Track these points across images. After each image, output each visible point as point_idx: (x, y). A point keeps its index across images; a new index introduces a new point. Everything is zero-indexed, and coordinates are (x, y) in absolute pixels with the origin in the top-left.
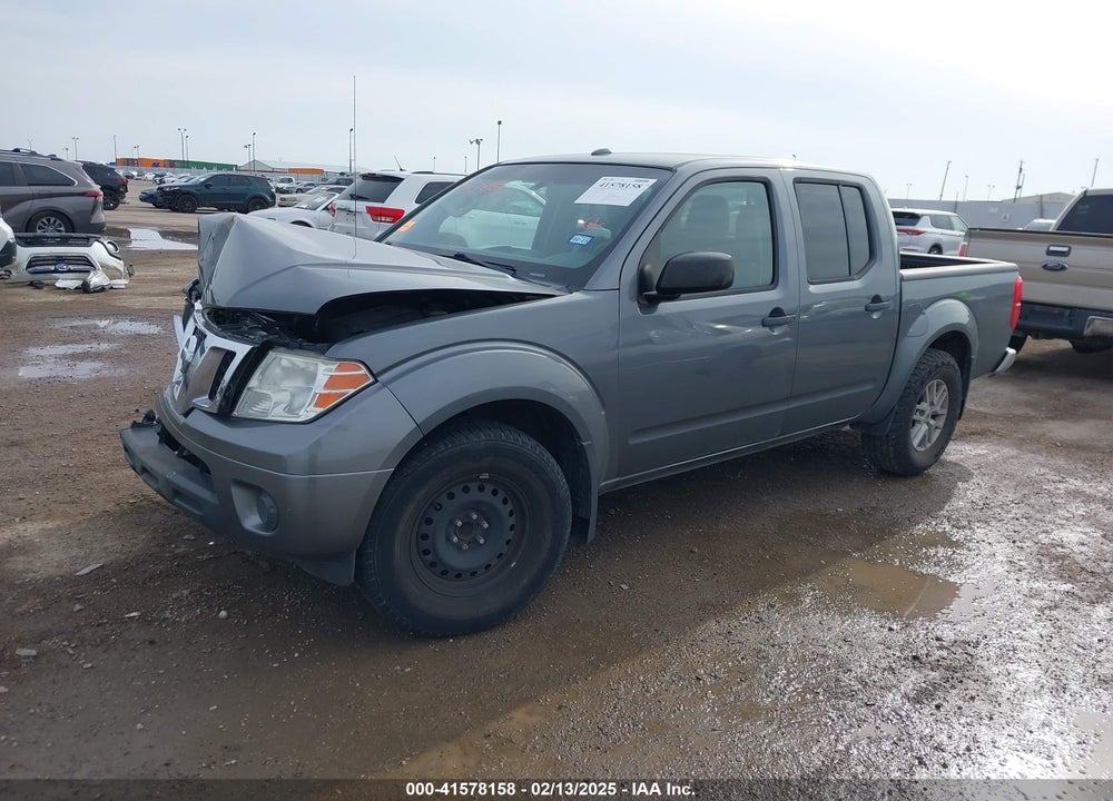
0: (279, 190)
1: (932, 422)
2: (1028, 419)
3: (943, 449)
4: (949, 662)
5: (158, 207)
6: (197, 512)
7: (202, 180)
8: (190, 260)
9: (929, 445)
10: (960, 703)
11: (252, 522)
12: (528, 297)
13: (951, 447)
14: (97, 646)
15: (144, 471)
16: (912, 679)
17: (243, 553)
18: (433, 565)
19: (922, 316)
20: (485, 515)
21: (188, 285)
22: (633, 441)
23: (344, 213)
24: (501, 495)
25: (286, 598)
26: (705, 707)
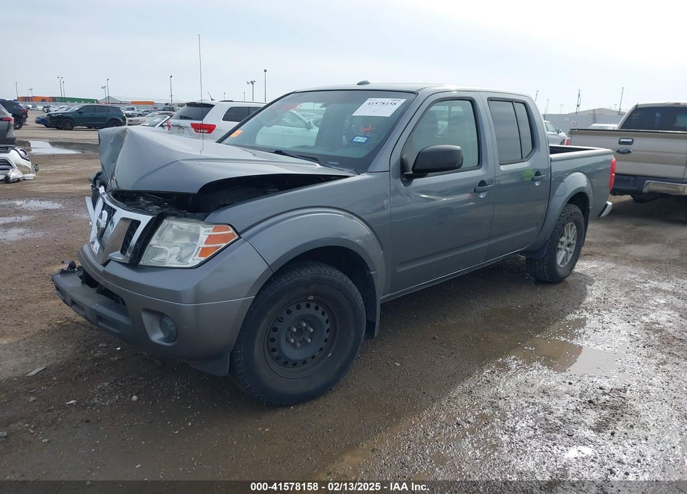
0: (128, 116)
1: (568, 249)
2: (615, 244)
3: (574, 265)
4: (611, 403)
5: (47, 127)
6: (116, 331)
7: (77, 109)
8: (74, 160)
9: (566, 263)
10: (626, 430)
11: (157, 337)
12: (333, 178)
13: (579, 263)
14: (50, 426)
15: (73, 303)
16: (592, 417)
17: (142, 354)
18: (278, 358)
19: (563, 183)
20: (310, 324)
21: (93, 176)
22: (400, 270)
23: (176, 128)
24: (321, 309)
25: (176, 384)
26: (466, 443)
